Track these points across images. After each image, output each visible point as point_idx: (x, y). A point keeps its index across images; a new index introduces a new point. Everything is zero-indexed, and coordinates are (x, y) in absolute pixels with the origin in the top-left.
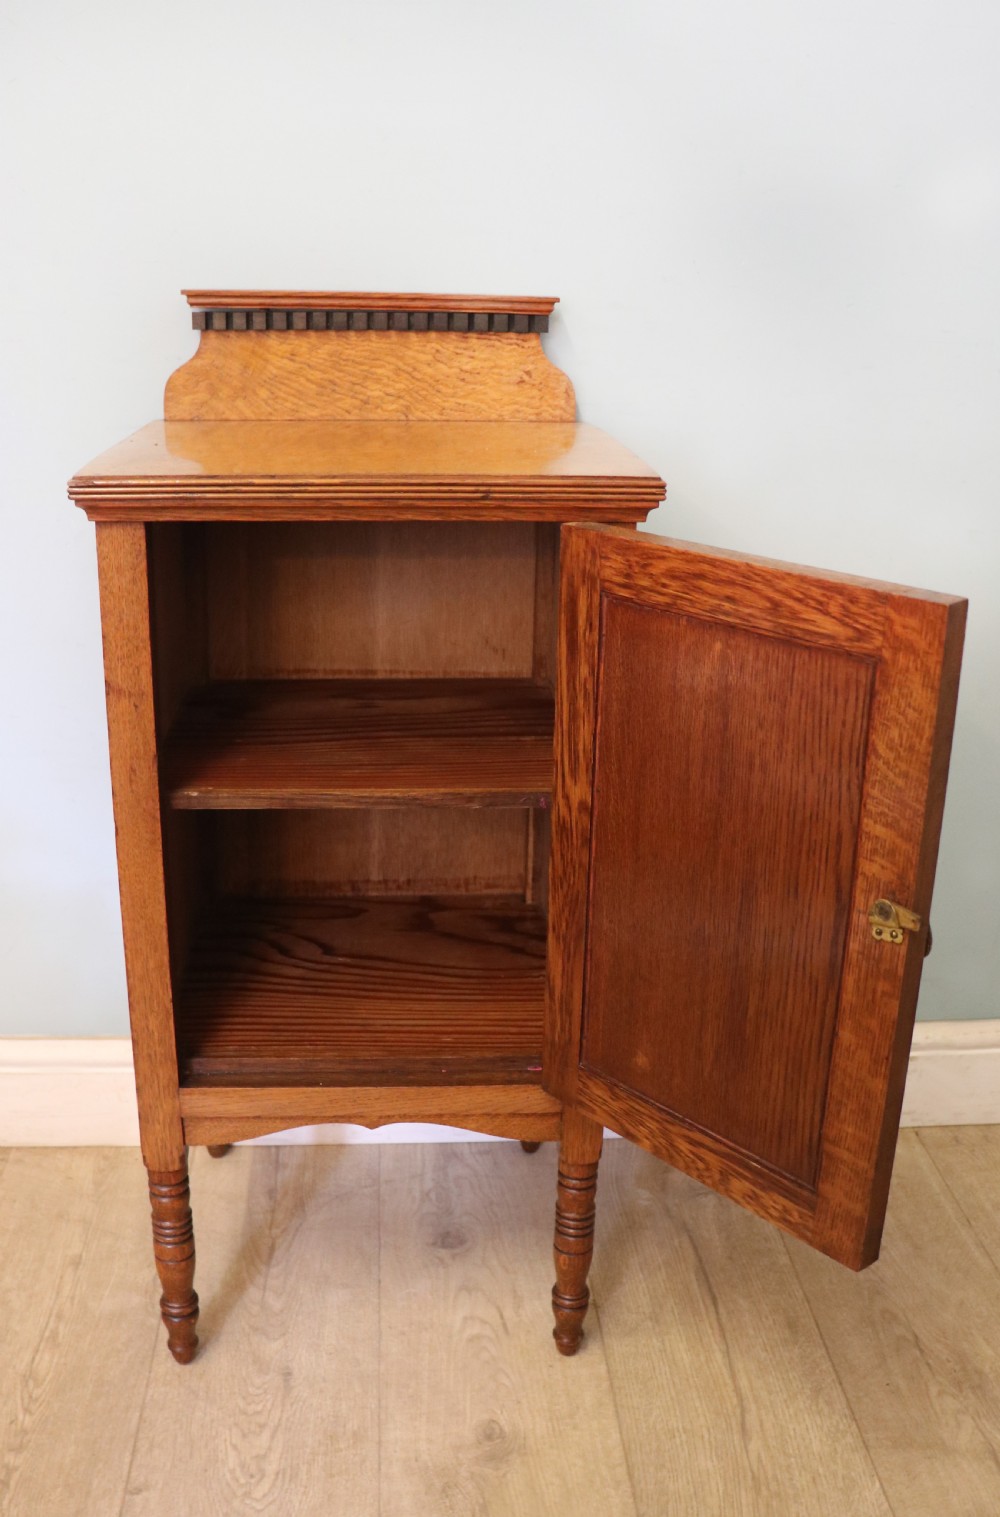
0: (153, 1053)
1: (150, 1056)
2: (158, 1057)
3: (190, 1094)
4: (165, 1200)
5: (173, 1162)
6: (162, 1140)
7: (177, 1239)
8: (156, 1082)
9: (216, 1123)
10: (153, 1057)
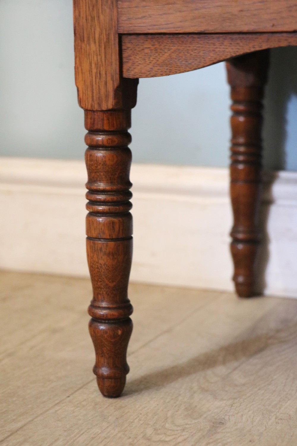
9: (157, 45)
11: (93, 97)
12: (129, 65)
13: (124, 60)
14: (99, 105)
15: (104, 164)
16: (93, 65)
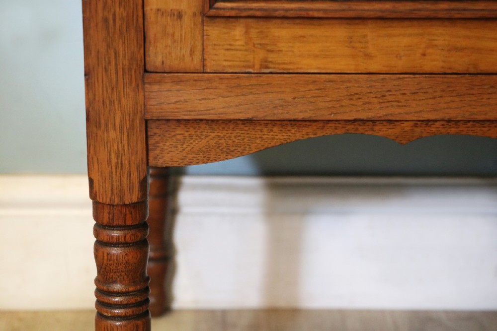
0: (111, 17)
1: (106, 20)
2: (118, 23)
3: (159, 82)
4: (116, 251)
5: (131, 189)
6: (118, 154)
7: (129, 311)
8: (113, 63)
9: (192, 132)
10: (111, 22)
11: (112, 190)
12: (157, 152)
13: (151, 147)
14: (121, 198)
15: (127, 263)
16: (113, 155)
